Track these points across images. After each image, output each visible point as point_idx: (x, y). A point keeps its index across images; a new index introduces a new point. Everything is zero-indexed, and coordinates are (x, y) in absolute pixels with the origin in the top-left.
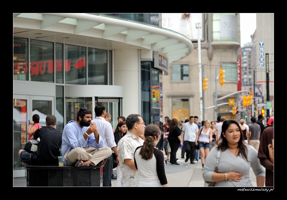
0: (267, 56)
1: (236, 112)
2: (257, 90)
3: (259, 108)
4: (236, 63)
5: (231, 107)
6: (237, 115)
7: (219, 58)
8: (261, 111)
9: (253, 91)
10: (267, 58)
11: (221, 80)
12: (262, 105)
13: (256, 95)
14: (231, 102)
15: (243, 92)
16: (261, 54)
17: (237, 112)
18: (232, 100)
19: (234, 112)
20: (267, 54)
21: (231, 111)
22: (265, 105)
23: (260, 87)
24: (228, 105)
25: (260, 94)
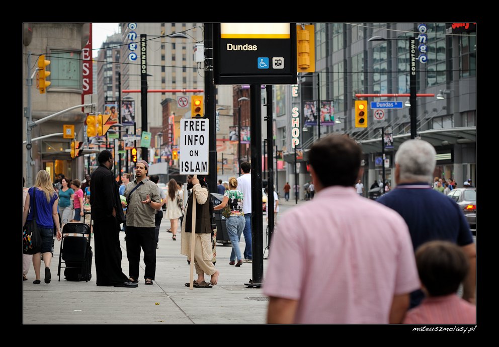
0: (144, 39)
1: (77, 151)
2: (124, 112)
3: (127, 144)
4: (79, 52)
5: (67, 143)
6: (80, 158)
7: (45, 40)
8: (131, 150)
9: (117, 113)
10: (144, 44)
11: (41, 81)
12: (133, 139)
13: (122, 119)
14: (69, 131)
15: (87, 107)
16: (131, 35)
17: (81, 153)
18: (69, 127)
19: (74, 152)
20: (142, 36)
21: (67, 151)
22: (139, 138)
23: (131, 105)
24: (61, 137)
25: (130, 120)
